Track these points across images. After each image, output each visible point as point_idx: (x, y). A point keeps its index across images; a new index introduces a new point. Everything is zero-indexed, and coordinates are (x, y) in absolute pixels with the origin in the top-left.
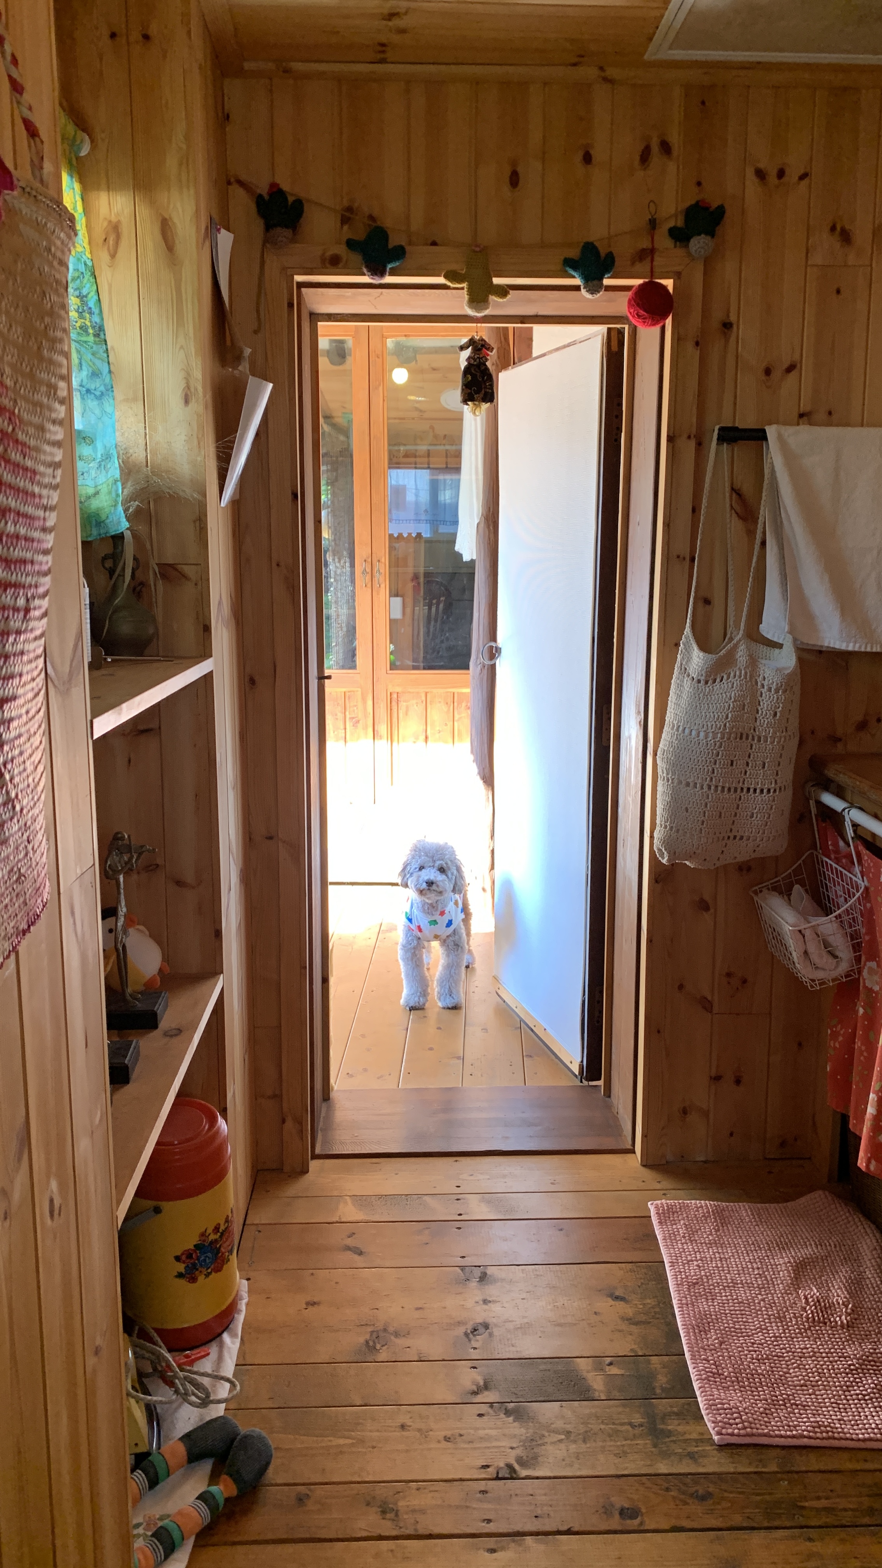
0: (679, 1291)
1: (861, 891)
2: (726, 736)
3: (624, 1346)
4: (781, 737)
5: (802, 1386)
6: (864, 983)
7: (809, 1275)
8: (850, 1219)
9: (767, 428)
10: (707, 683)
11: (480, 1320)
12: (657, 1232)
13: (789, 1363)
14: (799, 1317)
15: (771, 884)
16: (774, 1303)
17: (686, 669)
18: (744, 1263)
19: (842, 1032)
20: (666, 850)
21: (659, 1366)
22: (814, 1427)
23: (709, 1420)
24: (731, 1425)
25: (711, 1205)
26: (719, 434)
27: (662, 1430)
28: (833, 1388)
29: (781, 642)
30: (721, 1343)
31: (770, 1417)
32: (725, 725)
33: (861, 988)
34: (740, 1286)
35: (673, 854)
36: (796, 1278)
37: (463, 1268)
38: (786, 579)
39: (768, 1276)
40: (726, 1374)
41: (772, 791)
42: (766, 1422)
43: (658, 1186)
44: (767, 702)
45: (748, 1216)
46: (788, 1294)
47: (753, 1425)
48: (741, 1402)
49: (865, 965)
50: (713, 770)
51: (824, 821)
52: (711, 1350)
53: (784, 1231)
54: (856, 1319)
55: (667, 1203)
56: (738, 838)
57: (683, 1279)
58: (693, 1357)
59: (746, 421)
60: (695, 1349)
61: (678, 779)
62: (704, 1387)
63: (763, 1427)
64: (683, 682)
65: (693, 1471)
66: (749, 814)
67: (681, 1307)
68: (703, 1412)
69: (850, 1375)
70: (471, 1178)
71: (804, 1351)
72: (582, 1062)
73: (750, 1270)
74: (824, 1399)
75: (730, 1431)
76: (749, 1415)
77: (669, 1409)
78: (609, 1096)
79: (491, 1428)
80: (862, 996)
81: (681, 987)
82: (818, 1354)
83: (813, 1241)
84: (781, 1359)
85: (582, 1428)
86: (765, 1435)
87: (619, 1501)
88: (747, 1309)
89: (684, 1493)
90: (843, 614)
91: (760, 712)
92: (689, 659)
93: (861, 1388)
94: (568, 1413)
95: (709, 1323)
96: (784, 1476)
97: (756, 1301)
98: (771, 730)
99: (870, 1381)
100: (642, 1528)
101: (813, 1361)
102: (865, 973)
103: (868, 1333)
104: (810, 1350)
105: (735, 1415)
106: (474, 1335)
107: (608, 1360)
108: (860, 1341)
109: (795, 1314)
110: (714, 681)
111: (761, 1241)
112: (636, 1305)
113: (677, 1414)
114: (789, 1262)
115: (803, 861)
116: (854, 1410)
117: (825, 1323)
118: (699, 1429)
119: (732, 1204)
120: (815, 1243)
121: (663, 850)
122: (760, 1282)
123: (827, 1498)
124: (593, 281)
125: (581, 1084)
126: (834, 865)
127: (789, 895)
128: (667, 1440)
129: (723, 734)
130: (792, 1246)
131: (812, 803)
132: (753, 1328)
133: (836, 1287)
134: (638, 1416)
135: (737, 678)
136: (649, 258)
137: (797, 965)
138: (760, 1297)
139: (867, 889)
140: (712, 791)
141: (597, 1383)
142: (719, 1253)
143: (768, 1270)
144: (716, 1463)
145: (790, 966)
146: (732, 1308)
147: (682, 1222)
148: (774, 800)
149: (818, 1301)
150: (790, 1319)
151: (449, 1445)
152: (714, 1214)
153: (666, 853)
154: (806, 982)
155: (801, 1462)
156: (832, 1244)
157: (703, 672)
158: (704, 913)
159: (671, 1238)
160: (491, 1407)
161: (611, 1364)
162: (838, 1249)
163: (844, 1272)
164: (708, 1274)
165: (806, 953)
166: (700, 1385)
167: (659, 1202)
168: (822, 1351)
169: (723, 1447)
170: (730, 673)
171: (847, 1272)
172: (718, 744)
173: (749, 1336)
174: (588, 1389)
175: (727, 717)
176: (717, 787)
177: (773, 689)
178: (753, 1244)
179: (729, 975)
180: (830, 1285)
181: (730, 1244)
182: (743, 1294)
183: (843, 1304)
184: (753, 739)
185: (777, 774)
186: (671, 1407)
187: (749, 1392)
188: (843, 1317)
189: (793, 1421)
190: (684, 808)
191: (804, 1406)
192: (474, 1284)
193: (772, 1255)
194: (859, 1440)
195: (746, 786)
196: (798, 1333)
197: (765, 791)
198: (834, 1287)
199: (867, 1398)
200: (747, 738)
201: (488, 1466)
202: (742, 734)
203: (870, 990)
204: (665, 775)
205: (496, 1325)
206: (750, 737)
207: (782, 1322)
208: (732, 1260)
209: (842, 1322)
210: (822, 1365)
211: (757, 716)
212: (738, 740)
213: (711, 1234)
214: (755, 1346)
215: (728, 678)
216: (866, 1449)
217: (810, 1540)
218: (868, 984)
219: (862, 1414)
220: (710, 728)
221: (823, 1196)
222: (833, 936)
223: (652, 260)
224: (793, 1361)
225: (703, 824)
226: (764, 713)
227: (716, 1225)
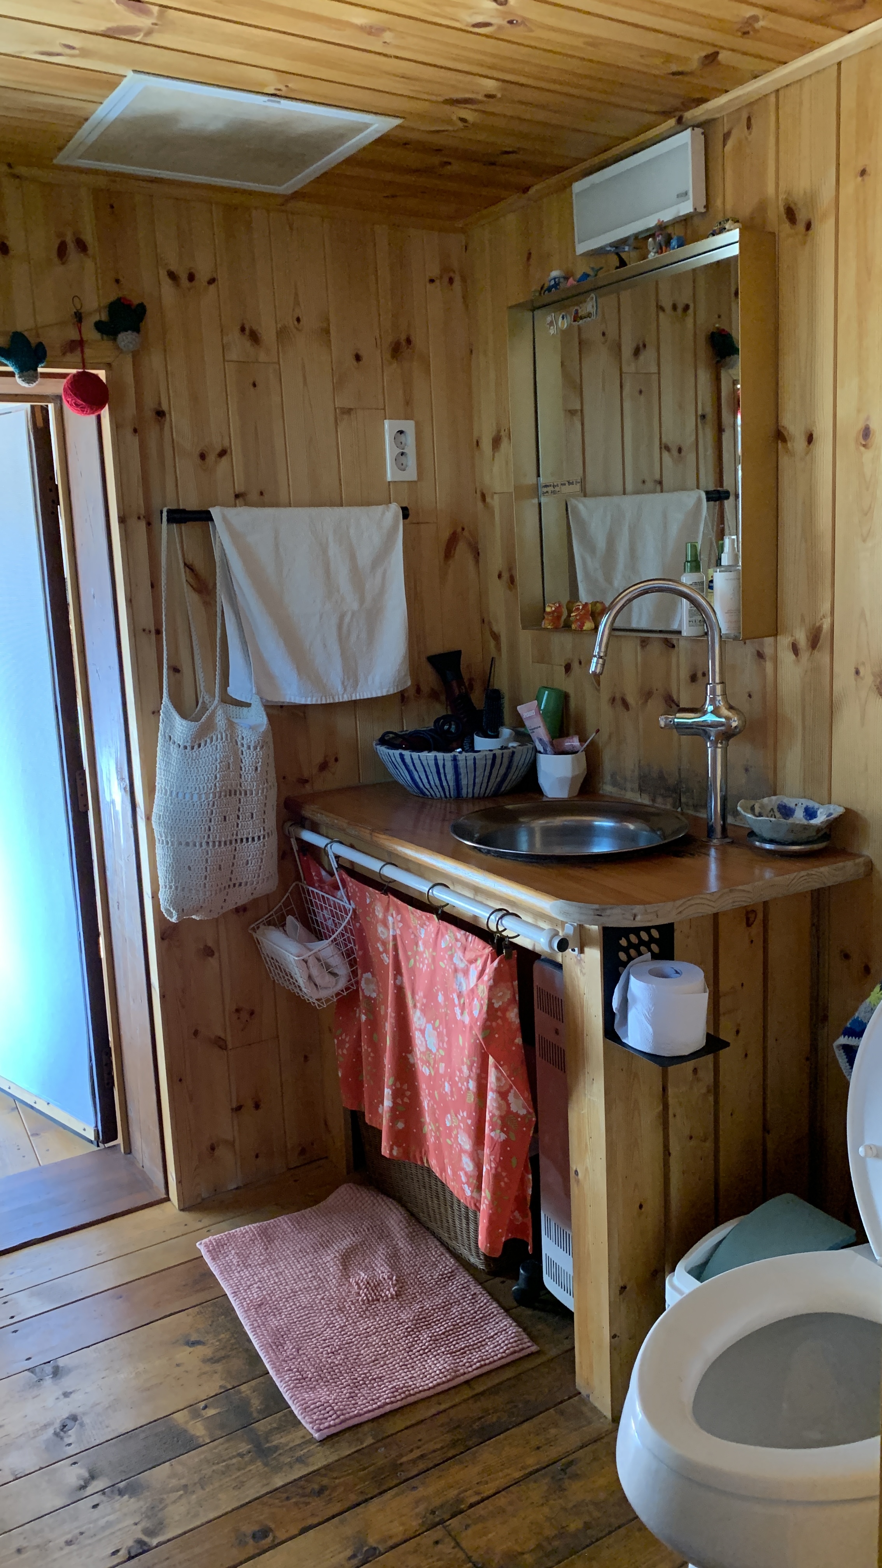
0: (249, 1316)
1: (350, 915)
2: (217, 795)
3: (212, 1387)
4: (263, 788)
5: (374, 1361)
6: (363, 993)
7: (354, 1263)
8: (375, 1201)
9: (212, 510)
10: (193, 748)
11: (65, 1415)
12: (212, 1269)
13: (358, 1346)
14: (356, 1303)
15: (266, 919)
16: (333, 1298)
17: (170, 737)
18: (297, 1271)
19: (347, 1039)
20: (174, 909)
21: (248, 1392)
22: (393, 1393)
23: (306, 1422)
24: (326, 1419)
25: (254, 1228)
26: (167, 516)
27: (269, 1448)
28: (399, 1353)
29: (248, 702)
30: (298, 1351)
31: (356, 1398)
32: (215, 785)
33: (361, 998)
34: (299, 1293)
35: (181, 911)
36: (345, 1269)
37: (30, 1370)
38: (247, 646)
39: (321, 1276)
40: (309, 1376)
41: (262, 837)
42: (354, 1404)
43: (200, 1225)
44: (249, 759)
45: (289, 1227)
46: (341, 1286)
47: (344, 1412)
48: (329, 1395)
49: (362, 977)
50: (209, 827)
51: (305, 855)
52: (291, 1360)
53: (323, 1230)
54: (401, 1288)
55: (214, 1239)
56: (237, 885)
57: (249, 1304)
58: (278, 1372)
59: (191, 503)
60: (278, 1364)
61: (177, 840)
62: (295, 1395)
63: (353, 1409)
64: (169, 749)
65: (306, 1473)
66: (245, 861)
67: (254, 1331)
68: (299, 1417)
69: (409, 1337)
70: (12, 1276)
71: (368, 1330)
72: (96, 1126)
73: (304, 1275)
74: (394, 1365)
75: (326, 1424)
76: (339, 1404)
77: (269, 1427)
78: (130, 1153)
79: (109, 1515)
80: (363, 1005)
81: (196, 1033)
82: (379, 1329)
83: (350, 1231)
84: (351, 1345)
85: (196, 1478)
86: (356, 1416)
87: (249, 1529)
88: (311, 1312)
89: (304, 1496)
90: (299, 674)
91: (243, 769)
92: (172, 727)
93: (420, 1345)
94: (179, 1469)
95: (283, 1336)
96: (380, 1444)
97: (317, 1302)
98: (255, 784)
99: (425, 1336)
100: (276, 1543)
101: (377, 1336)
102: (363, 984)
103: (413, 1295)
104: (372, 1328)
105: (328, 1409)
106: (65, 1432)
107: (202, 1405)
108: (409, 1305)
109: (352, 1301)
110: (199, 746)
111: (307, 1246)
112: (212, 1343)
113: (277, 1428)
114: (335, 1257)
115: (290, 893)
116: (419, 1365)
117: (378, 1300)
118: (301, 1433)
119: (272, 1220)
120: (352, 1233)
121: (172, 909)
122: (316, 1284)
123: (418, 1448)
124: (28, 369)
125: (99, 1148)
126: (321, 893)
127: (284, 925)
128: (275, 1455)
129: (214, 794)
130: (333, 1242)
131: (293, 841)
132: (320, 1326)
133: (379, 1265)
134: (244, 1444)
135: (219, 740)
136: (79, 349)
137: (303, 989)
138: (319, 1297)
139: (354, 911)
140: (211, 847)
141: (198, 1429)
142: (273, 1269)
143: (319, 1270)
144: (321, 1459)
145: (295, 990)
146: (298, 1315)
147: (233, 1252)
148: (264, 845)
149: (368, 1283)
150: (349, 1306)
151: (73, 1547)
152: (259, 1235)
153: (174, 912)
154: (314, 1003)
155: (391, 1427)
156: (365, 1229)
157: (188, 739)
158: (210, 958)
159: (227, 1269)
160: (104, 1494)
161: (205, 1407)
162: (371, 1231)
163: (381, 1251)
164: (269, 1292)
165: (310, 977)
166: (290, 1395)
167: (207, 1240)
168: (382, 1325)
169: (322, 1442)
170: (212, 737)
171: (384, 1249)
172: (211, 803)
173: (319, 1335)
174: (192, 1438)
175: (216, 778)
176: (214, 842)
177: (251, 748)
178: (300, 1251)
179: (238, 1011)
180: (373, 1265)
181: (280, 1258)
182: (304, 1299)
183: (389, 1278)
184: (241, 794)
185: (264, 822)
186: (270, 1424)
187: (333, 1384)
188: (392, 1289)
189: (375, 1395)
190: (186, 867)
191: (380, 1378)
192: (48, 1381)
193: (319, 1256)
194: (430, 1388)
195: (239, 837)
196: (359, 1317)
197: (256, 839)
198: (376, 1266)
199: (426, 1351)
200: (235, 794)
201: (118, 1551)
202: (230, 791)
203: (370, 998)
204: (164, 838)
205: (84, 1414)
206: (238, 793)
207: (343, 1312)
208: (286, 1272)
209: (391, 1294)
210: (385, 1337)
211: (242, 772)
212: (228, 797)
213: (262, 1255)
214: (327, 1341)
215: (212, 741)
216: (438, 1394)
217: (415, 1488)
218: (367, 993)
219: (426, 1366)
220: (202, 790)
221: (348, 1189)
222: (332, 958)
223: (82, 352)
224: (361, 1342)
225: (206, 879)
226: (247, 769)
227: (265, 1245)
